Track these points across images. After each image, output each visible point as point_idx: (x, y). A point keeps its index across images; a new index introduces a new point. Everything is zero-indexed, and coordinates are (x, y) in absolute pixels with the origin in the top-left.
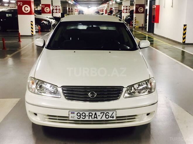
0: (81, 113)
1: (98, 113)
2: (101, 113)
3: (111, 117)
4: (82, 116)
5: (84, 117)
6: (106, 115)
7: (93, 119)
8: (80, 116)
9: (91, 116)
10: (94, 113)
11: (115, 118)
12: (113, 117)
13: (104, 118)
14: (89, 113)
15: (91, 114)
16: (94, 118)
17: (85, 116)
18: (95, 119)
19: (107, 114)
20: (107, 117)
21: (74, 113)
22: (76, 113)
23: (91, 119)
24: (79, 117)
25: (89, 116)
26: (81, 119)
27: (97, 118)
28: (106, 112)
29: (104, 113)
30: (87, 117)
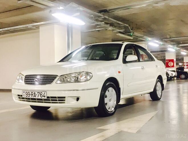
0: (28, 92)
1: (36, 93)
2: (38, 93)
3: (43, 96)
4: (28, 95)
6: (41, 95)
7: (34, 98)
8: (27, 94)
9: (33, 95)
10: (34, 93)
11: (46, 98)
12: (45, 97)
13: (39, 97)
14: (32, 92)
15: (32, 94)
16: (34, 96)
17: (29, 94)
18: (35, 97)
19: (41, 94)
20: (41, 96)
22: (25, 92)
23: (32, 97)
25: (32, 95)
26: (28, 97)
27: (35, 96)
28: (40, 92)
29: (39, 93)
30: (31, 96)
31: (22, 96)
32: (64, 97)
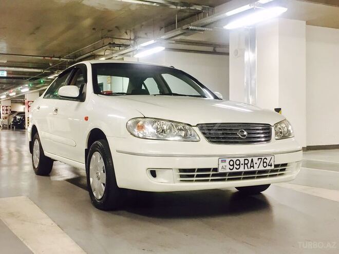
0: (235, 160)
1: (255, 160)
2: (258, 159)
3: (269, 165)
4: (235, 166)
5: (238, 167)
6: (264, 162)
7: (249, 170)
8: (233, 165)
9: (247, 164)
10: (250, 159)
11: (273, 167)
12: (271, 165)
13: (261, 168)
14: (245, 160)
15: (246, 162)
16: (251, 167)
17: (239, 165)
18: (252, 169)
19: (265, 160)
20: (265, 165)
21: (225, 161)
22: (228, 160)
23: (246, 170)
24: (231, 167)
25: (245, 164)
26: (235, 170)
27: (253, 167)
28: (263, 158)
29: (261, 159)
30: (242, 167)
31: (216, 170)
32: (286, 165)
